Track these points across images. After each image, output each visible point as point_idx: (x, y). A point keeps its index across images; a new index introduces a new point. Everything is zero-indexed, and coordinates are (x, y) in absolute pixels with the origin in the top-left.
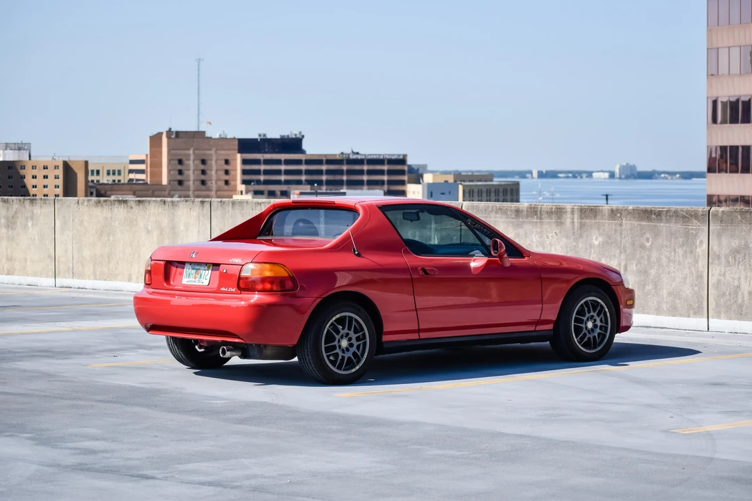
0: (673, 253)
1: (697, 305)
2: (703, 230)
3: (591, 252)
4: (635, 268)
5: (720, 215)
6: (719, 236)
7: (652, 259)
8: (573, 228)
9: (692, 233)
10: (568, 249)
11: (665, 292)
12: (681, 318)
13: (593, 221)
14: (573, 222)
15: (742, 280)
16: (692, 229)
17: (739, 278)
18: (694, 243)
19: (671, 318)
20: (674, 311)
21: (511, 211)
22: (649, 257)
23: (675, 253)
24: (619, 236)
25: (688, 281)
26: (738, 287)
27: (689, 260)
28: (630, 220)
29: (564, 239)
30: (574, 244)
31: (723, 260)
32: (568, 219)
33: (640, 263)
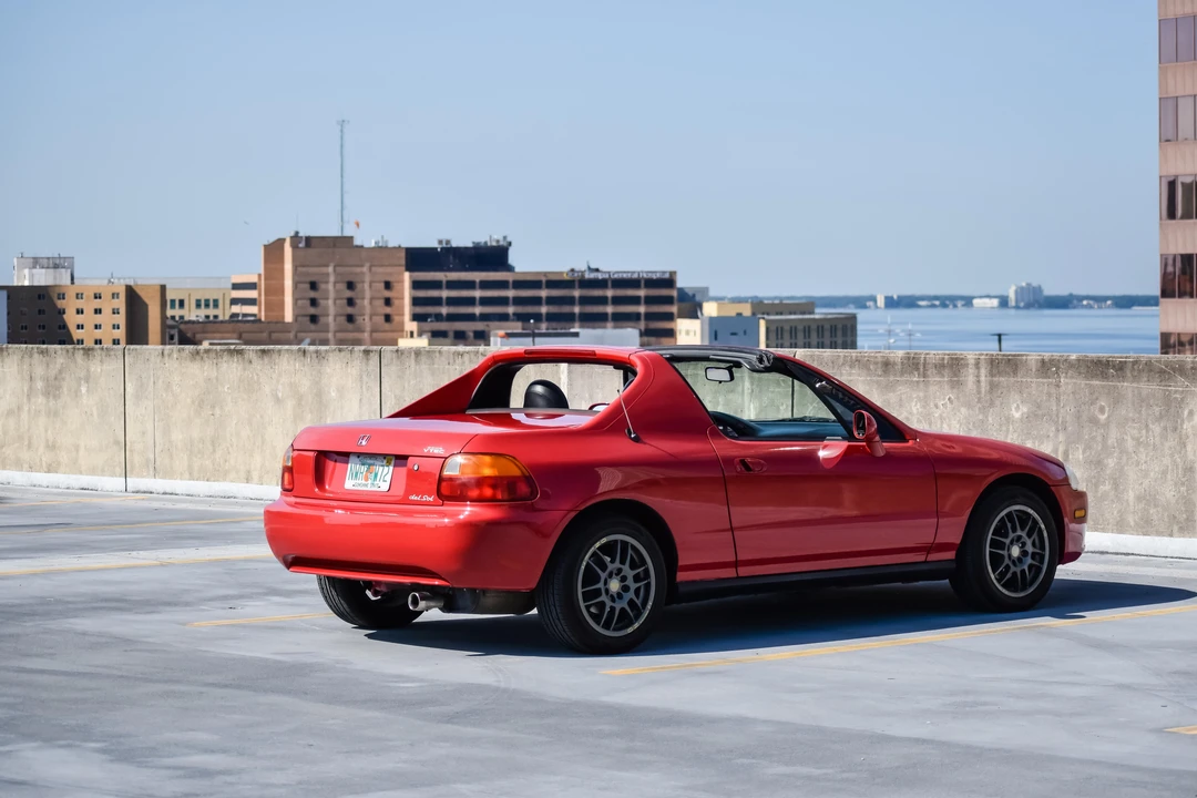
0: (1144, 432)
1: (1184, 516)
3: (1008, 430)
4: (1081, 457)
7: (1110, 442)
8: (979, 392)
9: (1177, 398)
10: (971, 426)
11: (1131, 496)
12: (1157, 538)
13: (1012, 379)
14: (979, 381)
16: (1176, 392)
18: (1178, 415)
20: (1146, 527)
21: (876, 363)
22: (1105, 438)
23: (1147, 431)
24: (1054, 404)
25: (1169, 477)
27: (1172, 442)
28: (1072, 377)
29: (963, 410)
30: (981, 417)
32: (969, 377)
33: (1090, 448)
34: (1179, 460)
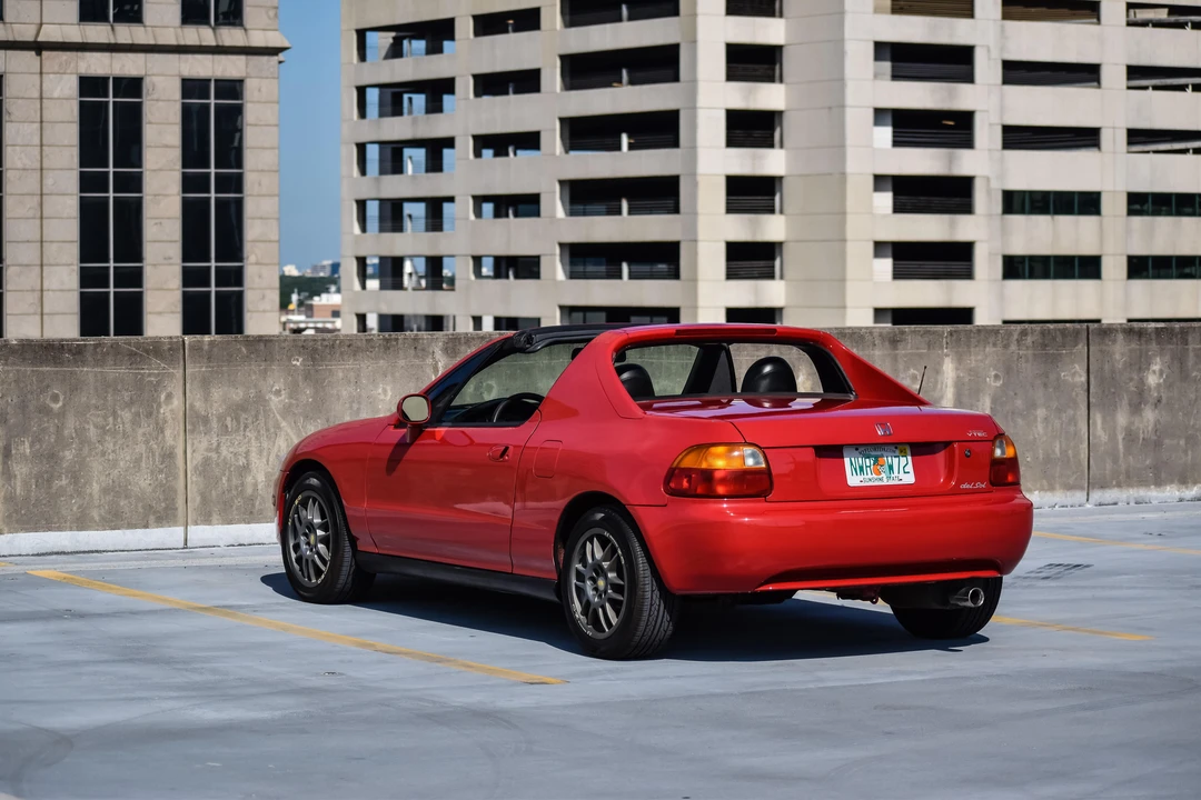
0: (111, 419)
1: (163, 505)
2: (172, 376)
5: (206, 347)
6: (206, 383)
7: (66, 432)
9: (151, 382)
11: (95, 489)
12: (128, 532)
15: (253, 456)
16: (150, 375)
17: (247, 453)
18: (155, 400)
19: (108, 532)
20: (114, 520)
22: (59, 430)
23: (115, 419)
25: (143, 465)
26: (246, 468)
27: (146, 428)
28: (14, 364)
31: (214, 424)
33: (40, 441)
34: (155, 446)
